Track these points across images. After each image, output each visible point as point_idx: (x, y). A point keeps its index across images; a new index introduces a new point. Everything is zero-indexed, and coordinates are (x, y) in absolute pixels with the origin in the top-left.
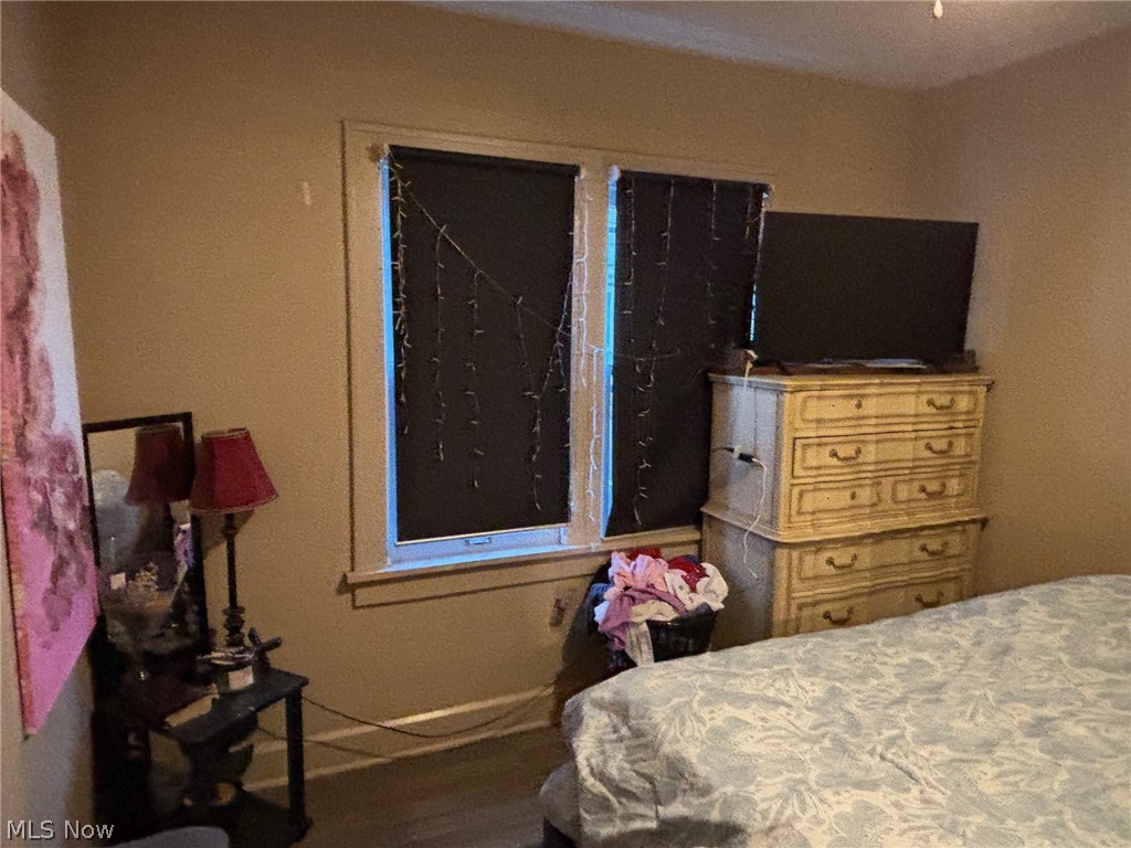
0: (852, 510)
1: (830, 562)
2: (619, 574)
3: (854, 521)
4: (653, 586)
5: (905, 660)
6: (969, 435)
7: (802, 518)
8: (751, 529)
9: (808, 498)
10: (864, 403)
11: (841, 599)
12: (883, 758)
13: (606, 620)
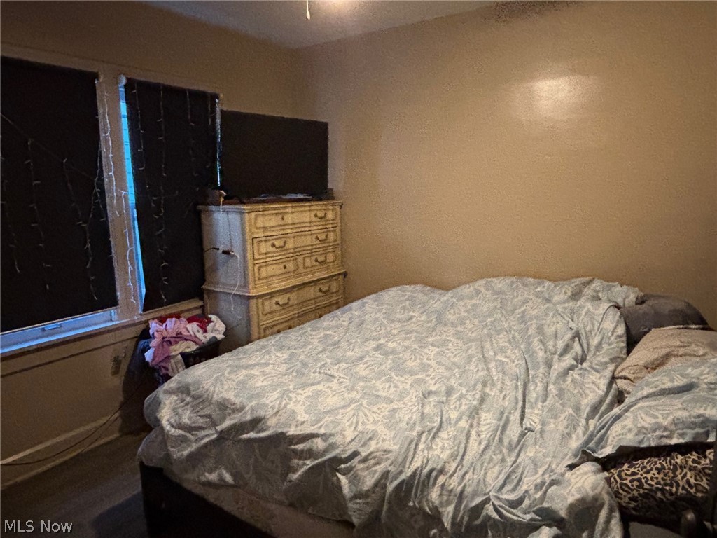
0: (286, 274)
1: (277, 303)
2: (157, 331)
3: (287, 280)
4: (180, 333)
5: (322, 335)
6: (334, 231)
7: (261, 281)
8: (233, 292)
9: (263, 269)
10: (285, 218)
11: (286, 322)
12: (320, 373)
13: (153, 360)
